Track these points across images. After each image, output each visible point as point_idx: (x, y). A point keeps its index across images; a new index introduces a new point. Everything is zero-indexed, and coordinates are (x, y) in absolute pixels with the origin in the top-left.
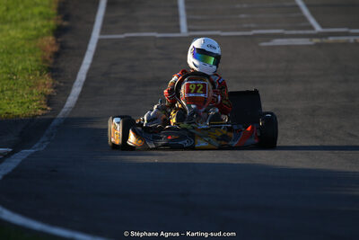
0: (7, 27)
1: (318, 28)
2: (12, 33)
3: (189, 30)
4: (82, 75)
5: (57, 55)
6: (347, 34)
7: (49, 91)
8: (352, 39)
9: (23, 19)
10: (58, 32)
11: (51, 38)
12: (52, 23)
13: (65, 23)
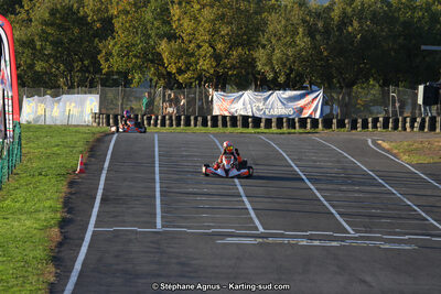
0: (23, 217)
1: (261, 229)
2: (28, 223)
3: (163, 226)
4: (78, 266)
5: (60, 244)
6: (282, 236)
7: (52, 279)
8: (286, 241)
9: (37, 211)
10: (63, 223)
11: (57, 230)
12: (59, 215)
13: (68, 216)
